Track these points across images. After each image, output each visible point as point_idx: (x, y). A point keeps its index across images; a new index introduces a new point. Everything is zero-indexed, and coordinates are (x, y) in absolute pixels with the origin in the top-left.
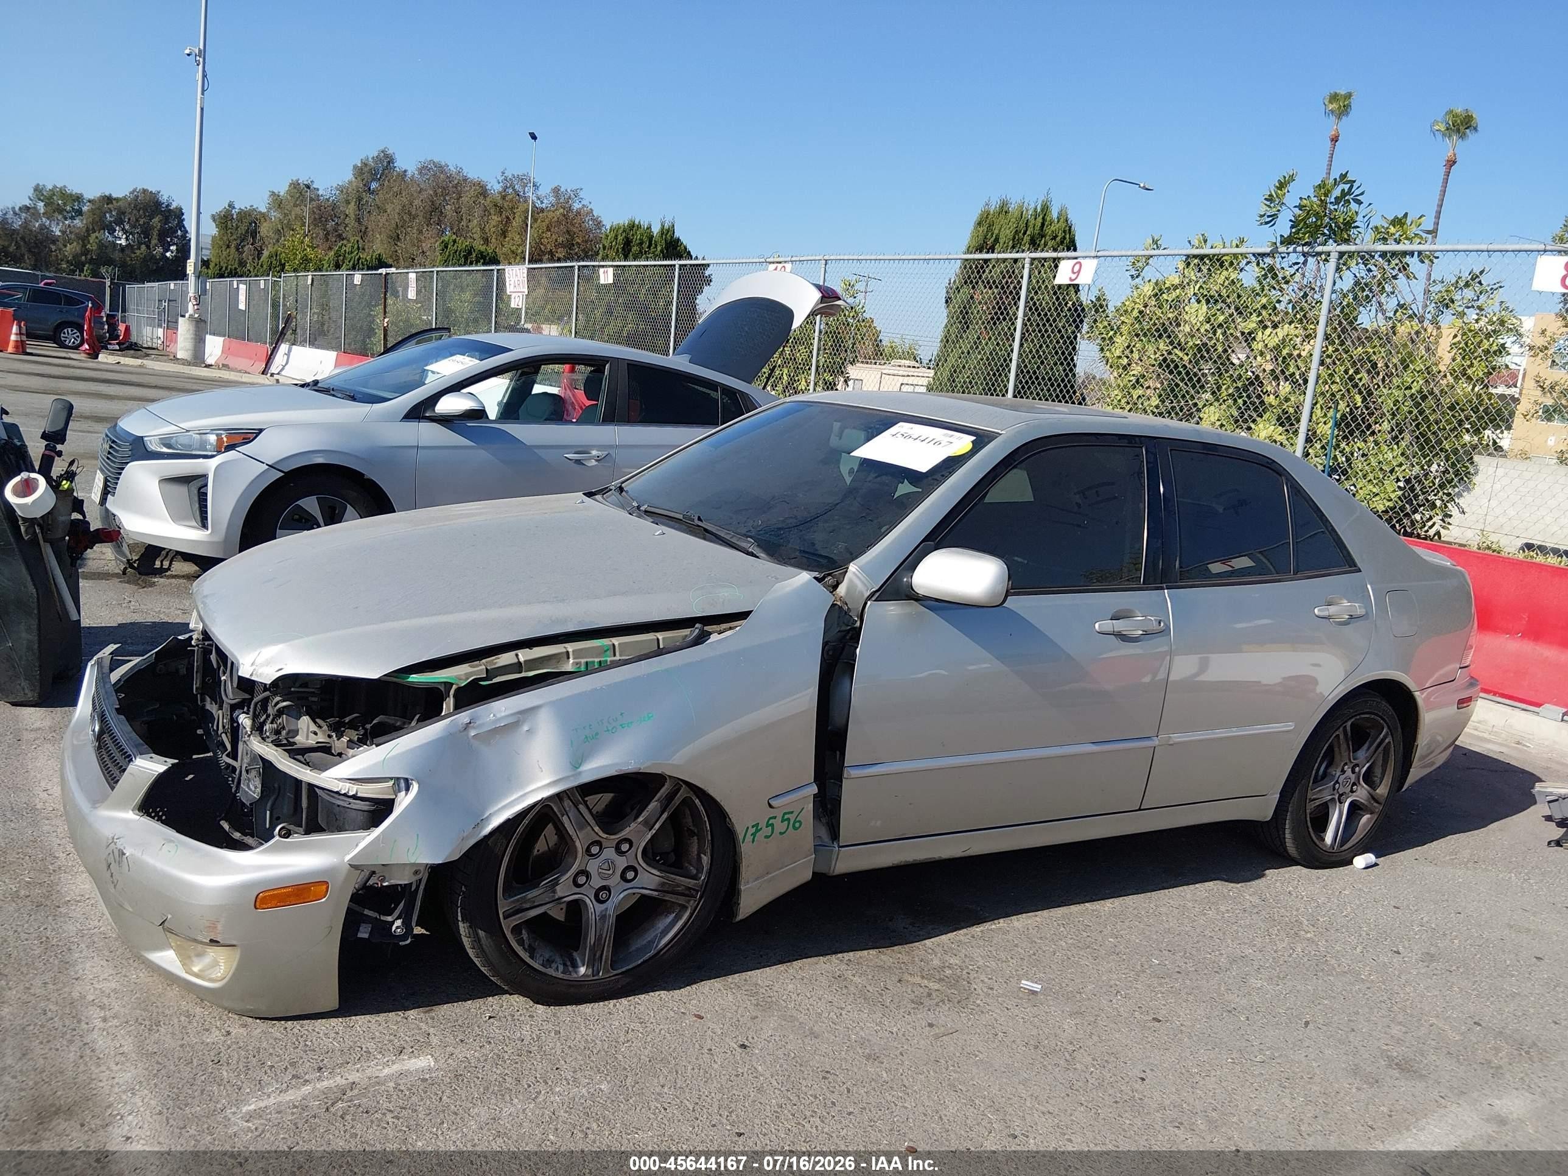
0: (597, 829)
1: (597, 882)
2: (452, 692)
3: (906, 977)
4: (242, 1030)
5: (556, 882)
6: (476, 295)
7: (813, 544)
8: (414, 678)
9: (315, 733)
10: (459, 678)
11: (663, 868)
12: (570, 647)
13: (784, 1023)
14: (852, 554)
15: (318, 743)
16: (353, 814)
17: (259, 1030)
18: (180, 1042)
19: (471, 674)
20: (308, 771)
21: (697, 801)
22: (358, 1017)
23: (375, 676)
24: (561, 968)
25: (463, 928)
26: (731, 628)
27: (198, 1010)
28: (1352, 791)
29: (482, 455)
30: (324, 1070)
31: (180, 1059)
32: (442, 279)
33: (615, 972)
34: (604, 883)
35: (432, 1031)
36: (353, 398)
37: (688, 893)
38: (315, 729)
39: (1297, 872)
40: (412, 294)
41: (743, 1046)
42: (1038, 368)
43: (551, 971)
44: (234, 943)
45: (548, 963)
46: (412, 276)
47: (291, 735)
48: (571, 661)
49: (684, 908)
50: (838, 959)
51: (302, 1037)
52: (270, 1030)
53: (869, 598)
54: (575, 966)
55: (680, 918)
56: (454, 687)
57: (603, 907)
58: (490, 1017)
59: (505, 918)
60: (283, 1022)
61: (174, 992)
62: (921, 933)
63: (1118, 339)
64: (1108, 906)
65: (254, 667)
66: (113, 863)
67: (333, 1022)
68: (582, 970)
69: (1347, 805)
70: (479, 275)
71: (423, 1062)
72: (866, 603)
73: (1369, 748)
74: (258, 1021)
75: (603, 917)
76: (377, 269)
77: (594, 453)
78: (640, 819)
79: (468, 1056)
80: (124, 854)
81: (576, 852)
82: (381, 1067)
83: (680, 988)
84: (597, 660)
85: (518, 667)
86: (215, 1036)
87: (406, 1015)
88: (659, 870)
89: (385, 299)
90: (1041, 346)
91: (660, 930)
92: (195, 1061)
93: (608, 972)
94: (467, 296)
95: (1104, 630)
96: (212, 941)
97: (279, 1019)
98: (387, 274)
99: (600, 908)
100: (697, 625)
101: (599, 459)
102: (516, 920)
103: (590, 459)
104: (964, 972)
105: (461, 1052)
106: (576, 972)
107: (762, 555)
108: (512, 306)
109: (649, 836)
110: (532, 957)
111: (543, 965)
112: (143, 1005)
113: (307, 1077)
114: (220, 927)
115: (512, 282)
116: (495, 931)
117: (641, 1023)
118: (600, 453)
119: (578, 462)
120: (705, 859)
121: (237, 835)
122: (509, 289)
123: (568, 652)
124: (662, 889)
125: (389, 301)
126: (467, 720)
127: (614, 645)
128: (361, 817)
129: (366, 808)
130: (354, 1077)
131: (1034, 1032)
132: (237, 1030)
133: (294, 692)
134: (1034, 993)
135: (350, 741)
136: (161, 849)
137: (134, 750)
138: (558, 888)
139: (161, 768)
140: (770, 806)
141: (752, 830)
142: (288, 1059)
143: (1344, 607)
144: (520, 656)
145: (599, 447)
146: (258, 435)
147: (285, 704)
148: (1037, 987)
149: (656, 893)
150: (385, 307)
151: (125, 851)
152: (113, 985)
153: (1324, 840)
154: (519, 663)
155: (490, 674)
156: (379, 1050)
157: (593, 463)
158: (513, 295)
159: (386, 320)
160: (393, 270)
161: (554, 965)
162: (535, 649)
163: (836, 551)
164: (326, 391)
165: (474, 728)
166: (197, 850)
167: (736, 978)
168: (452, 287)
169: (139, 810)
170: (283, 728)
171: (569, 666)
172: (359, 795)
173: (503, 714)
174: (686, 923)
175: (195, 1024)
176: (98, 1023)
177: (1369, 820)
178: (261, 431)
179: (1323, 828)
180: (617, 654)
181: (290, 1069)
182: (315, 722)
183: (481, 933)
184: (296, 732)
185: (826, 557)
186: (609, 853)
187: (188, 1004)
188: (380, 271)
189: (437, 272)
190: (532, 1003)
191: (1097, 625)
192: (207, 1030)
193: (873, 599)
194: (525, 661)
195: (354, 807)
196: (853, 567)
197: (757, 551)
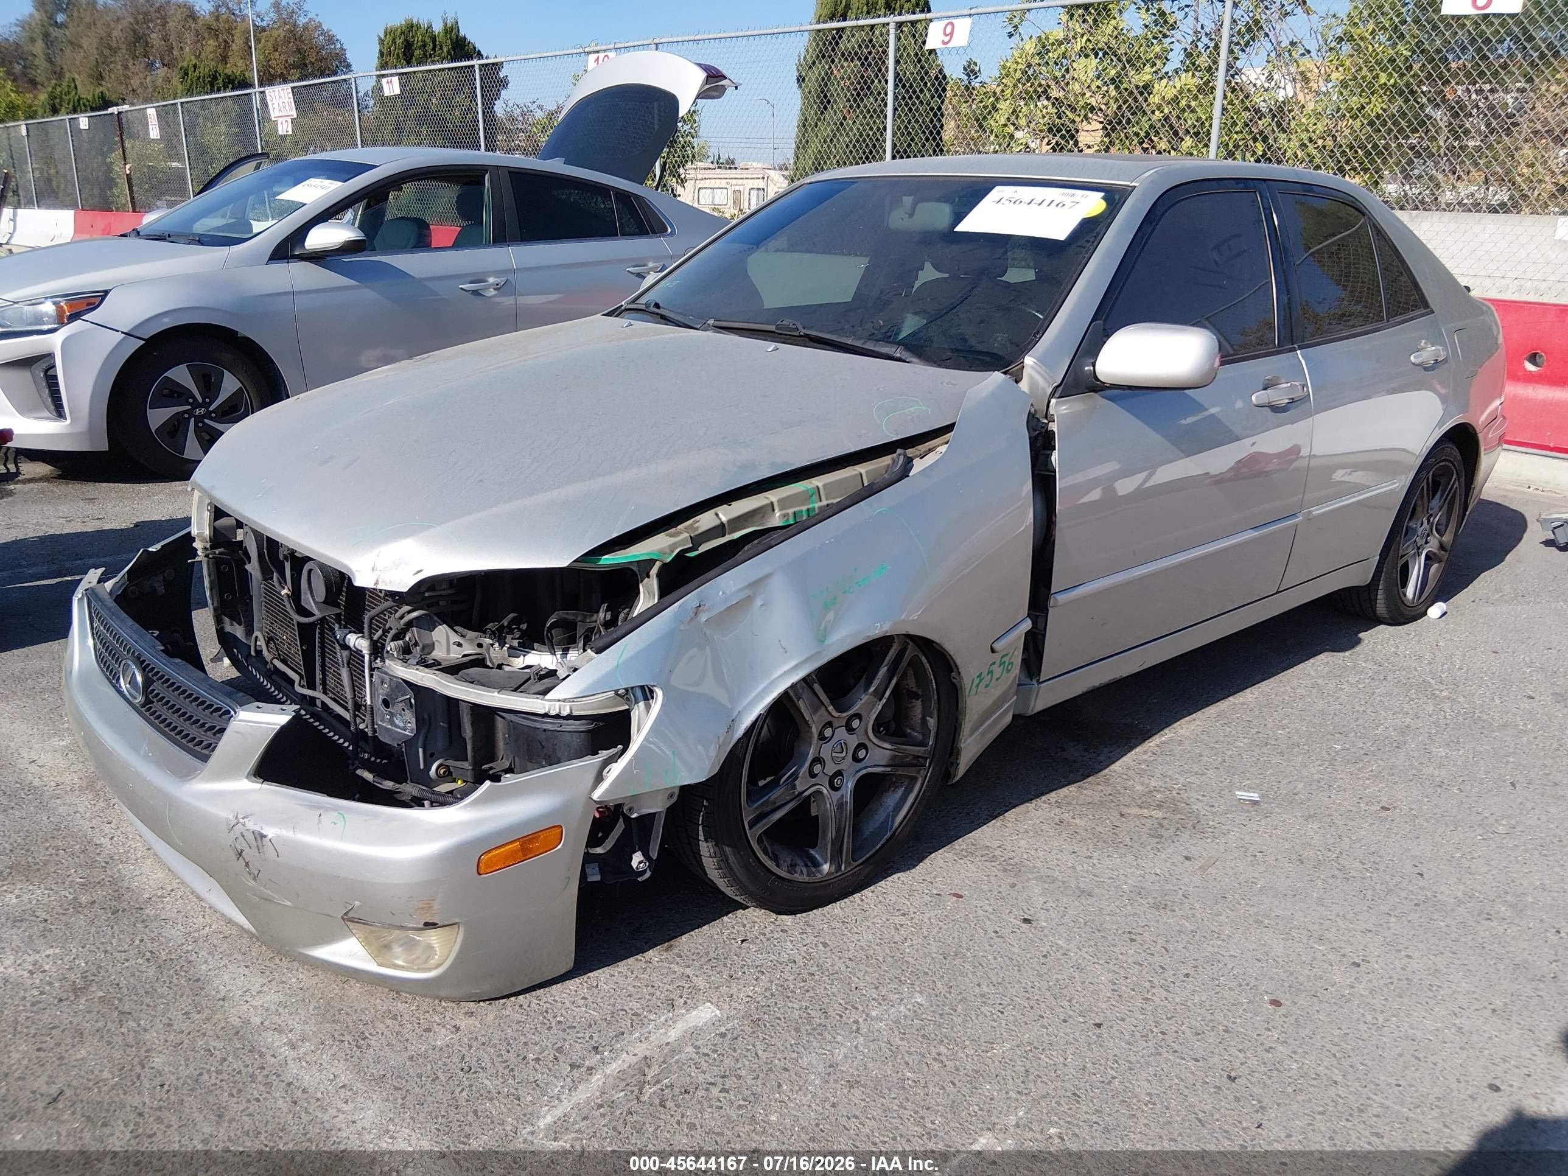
0: (831, 708)
1: (831, 769)
2: (654, 571)
3: (1125, 810)
4: (471, 1021)
5: (795, 776)
6: (230, 126)
7: (965, 340)
8: (608, 560)
9: (460, 645)
10: (662, 552)
11: (895, 739)
12: (773, 496)
13: (1046, 886)
14: (1018, 346)
15: (464, 656)
16: (567, 737)
17: (491, 1017)
18: (406, 1055)
19: (675, 545)
20: (496, 694)
21: (924, 659)
22: (596, 973)
23: (564, 564)
24: (804, 870)
25: (706, 848)
26: (930, 450)
27: (401, 1006)
28: (1427, 543)
29: (368, 295)
30: (600, 1049)
31: (420, 1076)
32: (189, 111)
33: (856, 864)
34: (838, 768)
35: (688, 971)
36: (200, 242)
37: (917, 762)
38: (458, 639)
39: (1382, 631)
40: (154, 133)
41: (1026, 921)
42: (909, 145)
43: (797, 877)
44: (457, 920)
45: (792, 868)
46: (151, 112)
47: (426, 651)
48: (778, 514)
49: (914, 779)
50: (1045, 802)
51: (547, 1012)
52: (504, 1012)
53: (1052, 395)
54: (817, 865)
55: (911, 791)
56: (658, 565)
57: (838, 794)
58: (743, 941)
59: (751, 827)
60: (513, 999)
61: (355, 989)
62: (1101, 758)
63: (1002, 105)
64: (1250, 696)
65: (377, 573)
66: (247, 850)
67: (572, 984)
68: (826, 867)
69: (1423, 557)
70: (230, 103)
71: (704, 1014)
72: (1049, 402)
73: (1442, 496)
74: (482, 1004)
75: (841, 805)
76: (106, 107)
77: (491, 280)
78: (872, 689)
79: (750, 994)
80: (263, 836)
81: (811, 738)
82: (663, 1031)
83: (915, 866)
84: (804, 508)
85: (720, 529)
86: (442, 1037)
87: (648, 958)
88: (892, 743)
89: (122, 141)
90: (909, 122)
91: (891, 808)
92: (439, 1074)
93: (850, 864)
94: (223, 128)
95: (1261, 402)
96: (427, 924)
97: (507, 997)
98: (120, 113)
99: (836, 796)
100: (899, 451)
101: (498, 287)
102: (761, 828)
103: (486, 288)
104: (1174, 792)
105: (743, 991)
106: (820, 872)
107: (914, 360)
108: (280, 132)
109: (880, 707)
110: (778, 866)
111: (789, 872)
112: (328, 1015)
113: (587, 1063)
114: (436, 906)
115: (276, 106)
116: (740, 842)
117: (904, 915)
118: (498, 280)
119: (475, 292)
120: (932, 722)
121: (388, 785)
122: (274, 114)
123: (772, 504)
124: (895, 762)
125: (127, 145)
126: (696, 604)
127: (818, 488)
128: (576, 741)
129: (584, 728)
130: (641, 1049)
131: (1287, 845)
132: (464, 1023)
133: (429, 597)
134: (1255, 803)
135: (511, 648)
136: (320, 822)
137: (228, 701)
138: (797, 782)
139: (283, 719)
140: (993, 651)
141: (977, 681)
142: (550, 1045)
143: (1429, 353)
144: (721, 515)
145: (497, 273)
146: (103, 298)
147: (415, 614)
148: (1255, 796)
149: (889, 769)
150: (124, 151)
151: (264, 832)
152: (276, 998)
153: (1405, 595)
154: (722, 524)
155: (697, 541)
156: (647, 1009)
157: (492, 292)
158: (280, 120)
159: (128, 167)
160: (126, 107)
161: (798, 869)
162: (734, 504)
163: (998, 342)
164: (160, 238)
165: (704, 611)
166: (376, 815)
167: (960, 844)
168: (201, 119)
169: (255, 776)
170: (416, 644)
171: (776, 519)
172: (575, 713)
173: (734, 589)
174: (917, 796)
175: (409, 1026)
176: (285, 1051)
177: (1438, 569)
178: (106, 293)
179: (1404, 584)
180: (823, 498)
181: (562, 1059)
182: (456, 632)
183: (727, 849)
184: (431, 647)
185: (987, 354)
186: (841, 733)
187: (382, 1002)
188: (110, 110)
189: (182, 103)
190: (774, 916)
191: (1254, 398)
192: (429, 1030)
193: (1057, 395)
194: (729, 521)
195: (569, 728)
196: (1029, 360)
197: (905, 355)
